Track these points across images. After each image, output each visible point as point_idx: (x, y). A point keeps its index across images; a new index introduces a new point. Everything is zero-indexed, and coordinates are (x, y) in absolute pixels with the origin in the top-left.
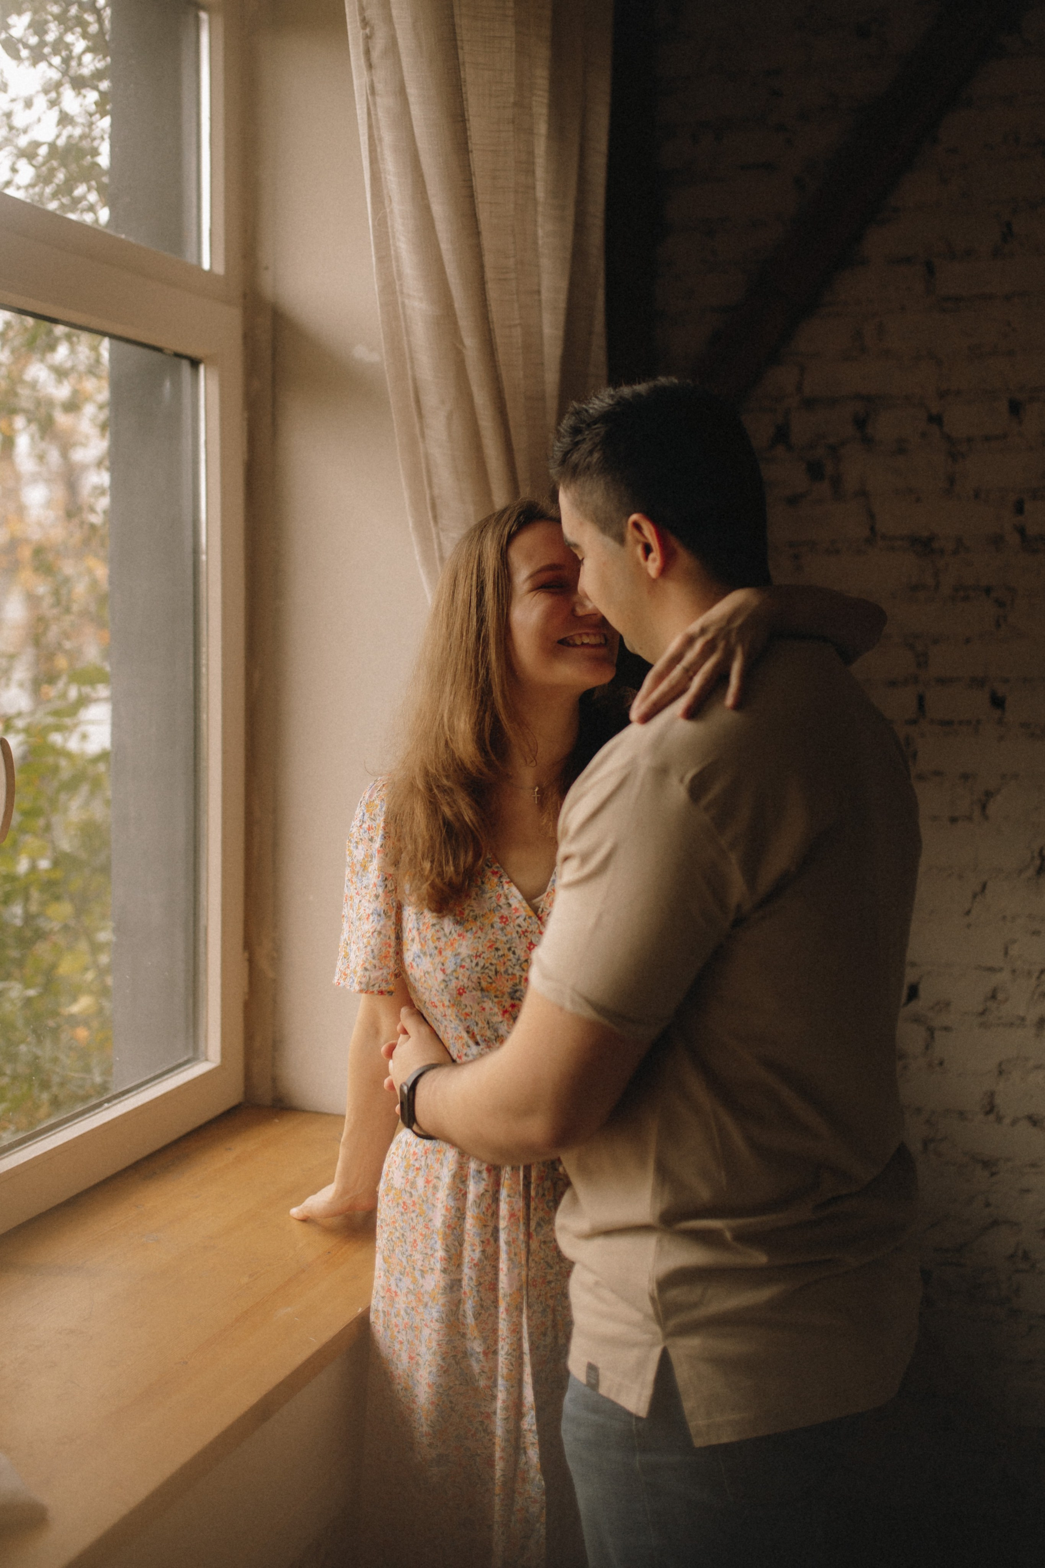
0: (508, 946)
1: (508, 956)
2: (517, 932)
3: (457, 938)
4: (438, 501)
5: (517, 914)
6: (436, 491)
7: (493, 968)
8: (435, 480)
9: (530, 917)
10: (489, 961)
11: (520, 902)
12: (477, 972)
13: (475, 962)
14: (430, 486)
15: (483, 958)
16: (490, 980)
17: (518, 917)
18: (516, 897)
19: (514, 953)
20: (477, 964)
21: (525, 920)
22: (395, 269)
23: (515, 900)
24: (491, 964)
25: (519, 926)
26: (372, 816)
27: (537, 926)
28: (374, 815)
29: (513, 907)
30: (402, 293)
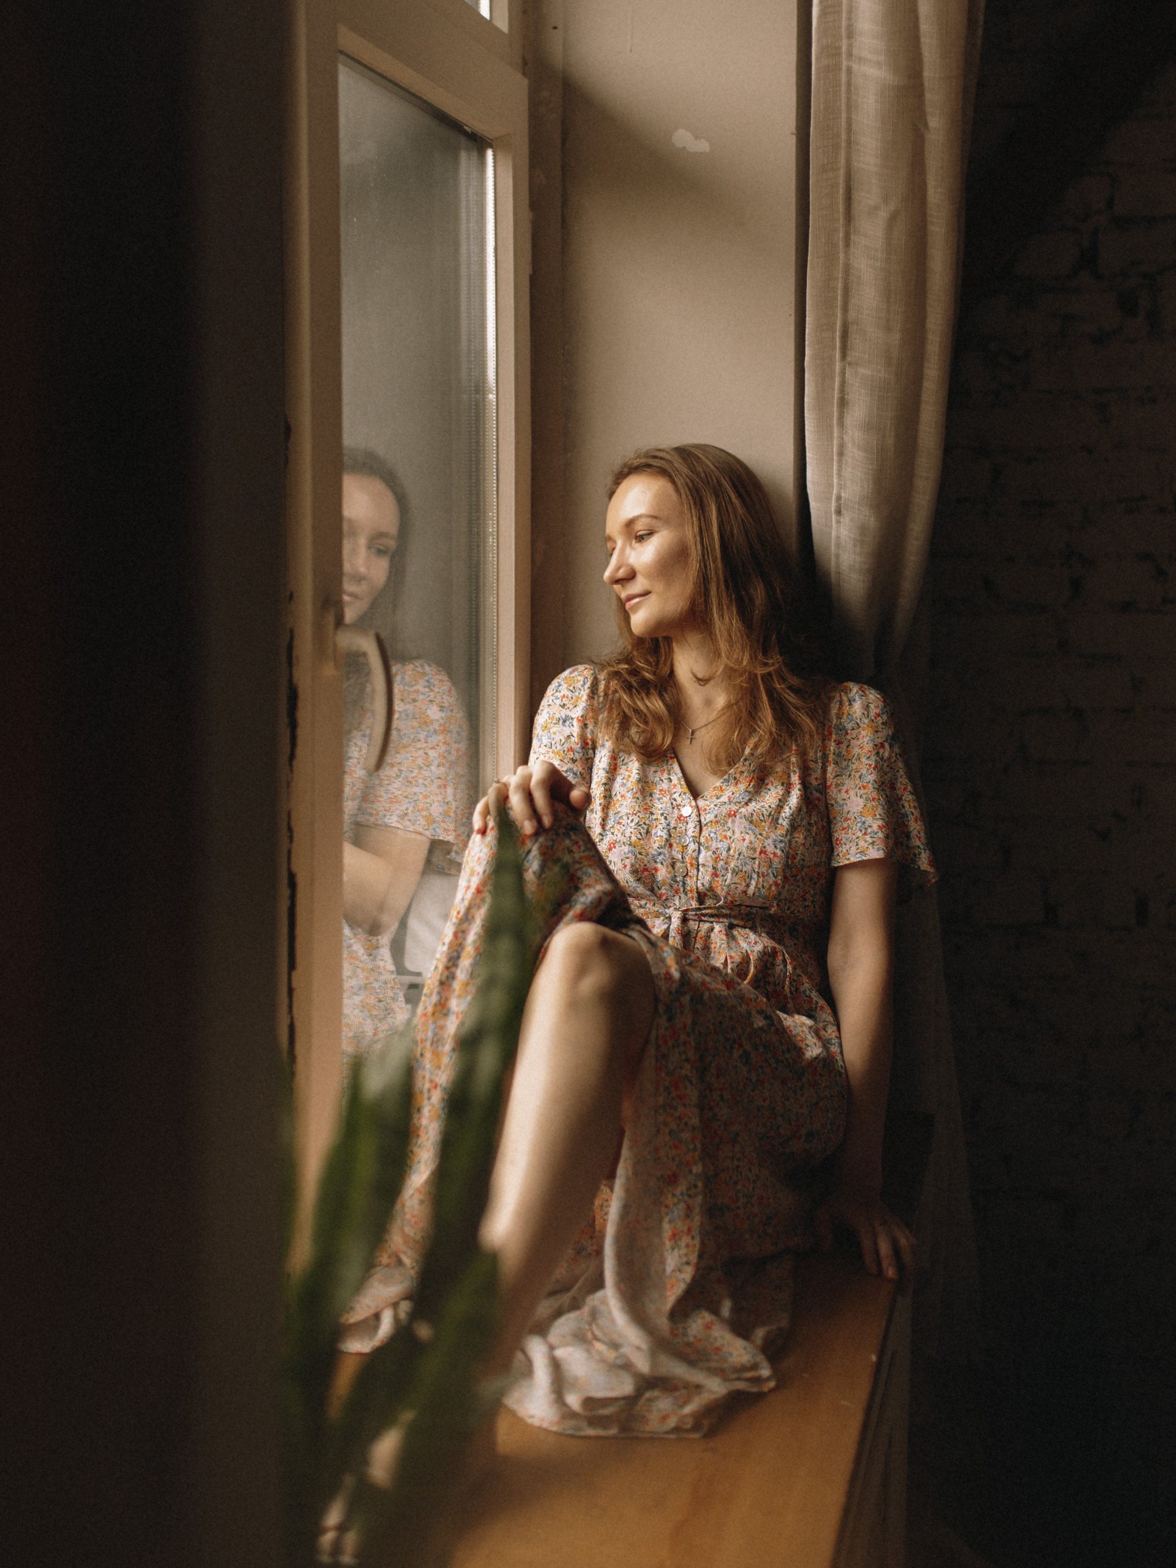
0: (661, 812)
1: (660, 820)
2: (672, 804)
3: (620, 799)
4: (853, 329)
5: (675, 790)
6: (852, 315)
7: (646, 827)
8: (853, 301)
9: (685, 793)
10: (643, 821)
11: (679, 779)
12: (631, 827)
13: (631, 818)
14: (845, 309)
15: (639, 817)
16: (640, 837)
17: (675, 793)
18: (676, 774)
19: (666, 818)
20: (632, 821)
21: (680, 795)
22: (844, 23)
23: (675, 776)
24: (645, 823)
25: (675, 800)
26: (571, 688)
27: (689, 800)
28: (574, 688)
29: (673, 783)
30: (850, 55)
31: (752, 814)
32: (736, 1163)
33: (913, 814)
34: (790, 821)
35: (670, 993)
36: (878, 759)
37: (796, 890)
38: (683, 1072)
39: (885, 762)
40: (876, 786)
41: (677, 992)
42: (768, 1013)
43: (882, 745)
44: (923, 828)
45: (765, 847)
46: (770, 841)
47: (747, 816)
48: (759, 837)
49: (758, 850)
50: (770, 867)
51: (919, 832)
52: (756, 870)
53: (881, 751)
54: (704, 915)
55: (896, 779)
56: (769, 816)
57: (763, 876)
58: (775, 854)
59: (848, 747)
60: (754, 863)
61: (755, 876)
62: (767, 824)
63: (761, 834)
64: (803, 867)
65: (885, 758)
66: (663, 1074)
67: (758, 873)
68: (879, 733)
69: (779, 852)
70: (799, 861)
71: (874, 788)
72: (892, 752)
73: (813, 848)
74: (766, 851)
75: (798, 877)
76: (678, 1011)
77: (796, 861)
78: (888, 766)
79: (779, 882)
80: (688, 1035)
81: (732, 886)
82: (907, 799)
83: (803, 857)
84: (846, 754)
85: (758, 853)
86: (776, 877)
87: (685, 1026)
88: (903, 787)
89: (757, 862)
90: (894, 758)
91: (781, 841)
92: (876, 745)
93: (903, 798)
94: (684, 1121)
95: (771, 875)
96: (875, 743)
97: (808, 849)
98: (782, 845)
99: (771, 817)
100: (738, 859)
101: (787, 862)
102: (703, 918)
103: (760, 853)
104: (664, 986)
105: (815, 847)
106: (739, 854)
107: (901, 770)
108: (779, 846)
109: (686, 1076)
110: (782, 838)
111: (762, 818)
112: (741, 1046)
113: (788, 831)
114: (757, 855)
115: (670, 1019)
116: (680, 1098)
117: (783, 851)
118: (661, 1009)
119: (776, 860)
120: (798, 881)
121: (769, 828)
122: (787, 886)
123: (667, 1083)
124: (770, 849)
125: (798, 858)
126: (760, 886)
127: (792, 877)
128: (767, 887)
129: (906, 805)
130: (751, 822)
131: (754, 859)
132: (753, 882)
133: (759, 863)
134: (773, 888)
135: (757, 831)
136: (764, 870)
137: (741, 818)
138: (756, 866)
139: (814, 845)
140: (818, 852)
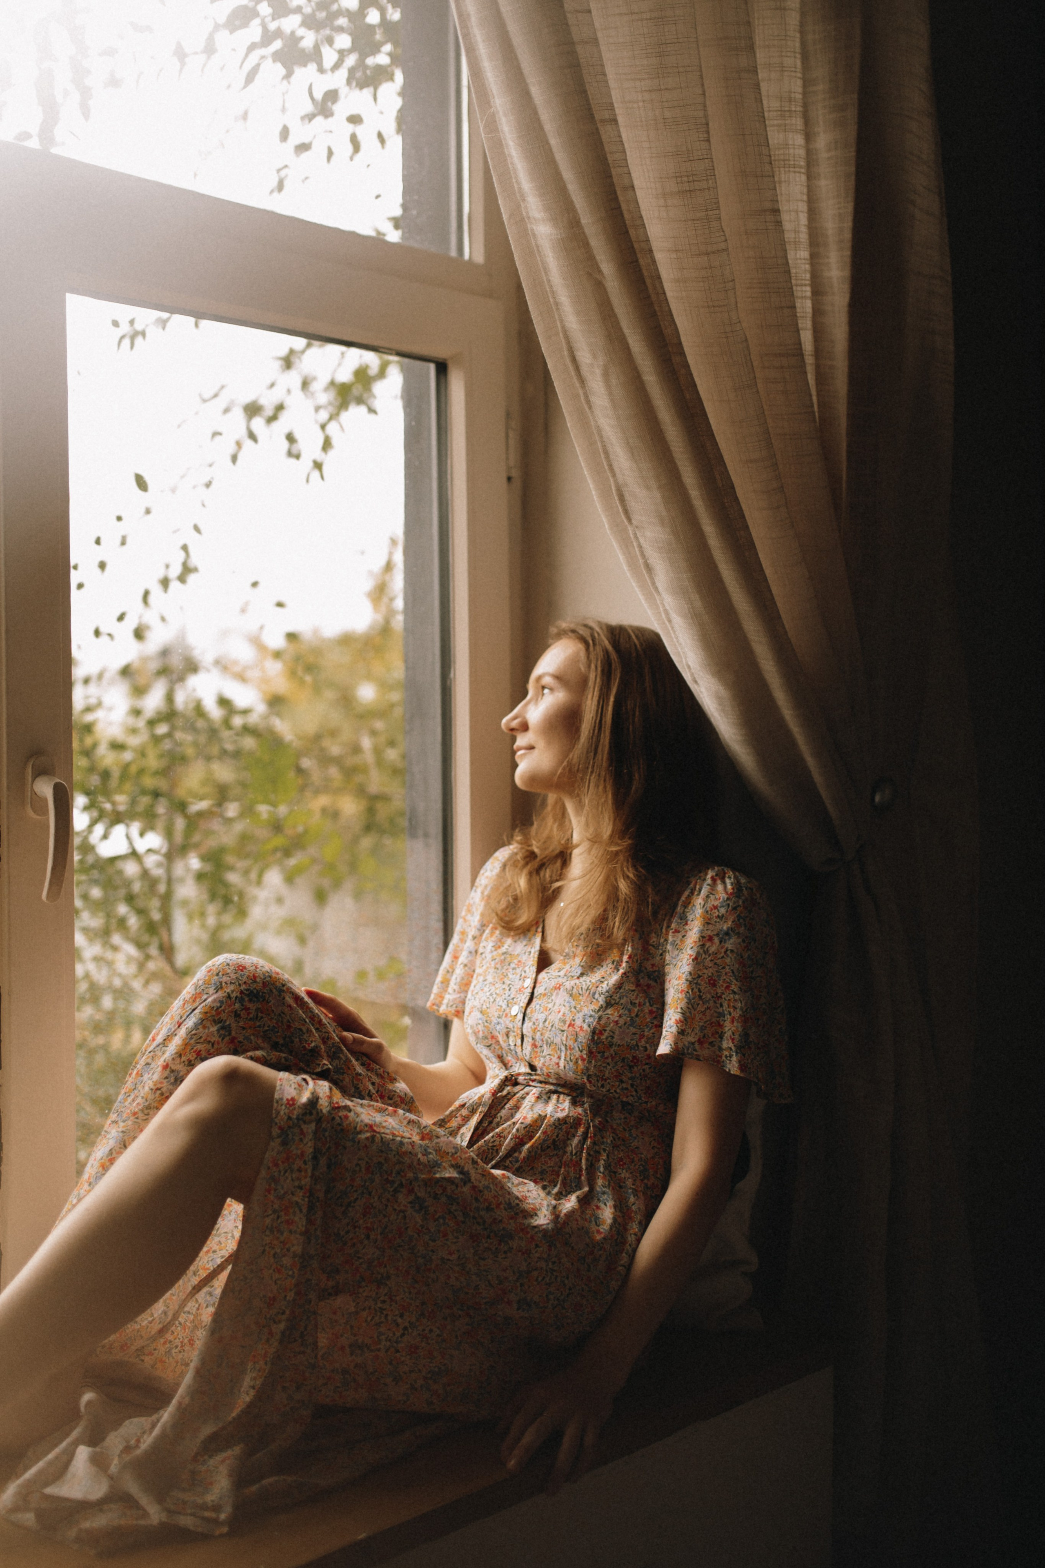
9: (533, 966)
16: (488, 1006)
27: (533, 973)
31: (573, 987)
32: (379, 1305)
33: (730, 1014)
34: (606, 998)
35: (289, 1118)
36: (701, 951)
37: (606, 1067)
38: (295, 1199)
39: (709, 956)
40: (690, 978)
41: (298, 1119)
42: (466, 1169)
43: (711, 939)
44: (740, 1030)
45: (574, 1020)
46: (581, 1015)
47: (568, 989)
48: (573, 1009)
49: (568, 1023)
50: (576, 1041)
51: (733, 1033)
52: (564, 1042)
53: (708, 944)
54: (533, 1081)
55: (719, 976)
56: (587, 990)
57: (571, 1049)
58: (581, 1027)
59: (683, 936)
60: (563, 1035)
61: (563, 1048)
62: (585, 998)
63: (575, 1008)
64: (611, 1045)
65: (710, 952)
66: (272, 1197)
67: (566, 1046)
68: (710, 926)
69: (585, 1027)
70: (607, 1038)
71: (687, 980)
72: (722, 948)
73: (628, 1028)
74: (574, 1025)
75: (606, 1054)
76: (297, 1138)
77: (604, 1037)
78: (711, 960)
79: (585, 1056)
80: (305, 1163)
81: (548, 1057)
82: (727, 999)
83: (611, 1034)
84: (680, 944)
85: (567, 1025)
86: (581, 1052)
87: (302, 1154)
88: (725, 985)
89: (565, 1035)
90: (723, 954)
91: (591, 1016)
92: (703, 937)
93: (723, 996)
94: (287, 1246)
95: (577, 1049)
96: (703, 934)
97: (620, 1027)
98: (591, 1020)
99: (588, 991)
100: (550, 1030)
101: (593, 1038)
102: (531, 1083)
103: (569, 1026)
104: (283, 1111)
105: (631, 1028)
106: (552, 1026)
107: (727, 967)
108: (587, 1021)
109: (297, 1203)
110: (593, 1013)
111: (581, 992)
112: (411, 1191)
113: (601, 1007)
114: (565, 1028)
115: (284, 1143)
116: (288, 1222)
117: (589, 1026)
118: (275, 1131)
119: (582, 1034)
120: (607, 1058)
121: (584, 1002)
122: (593, 1061)
123: (276, 1206)
124: (578, 1022)
125: (606, 1034)
126: (568, 1059)
127: (599, 1053)
128: (574, 1060)
129: (725, 1005)
130: (571, 995)
131: (563, 1031)
132: (563, 1054)
133: (567, 1036)
134: (580, 1062)
135: (573, 1003)
136: (570, 1043)
137: (563, 990)
138: (564, 1038)
139: (631, 1025)
140: (634, 1034)
